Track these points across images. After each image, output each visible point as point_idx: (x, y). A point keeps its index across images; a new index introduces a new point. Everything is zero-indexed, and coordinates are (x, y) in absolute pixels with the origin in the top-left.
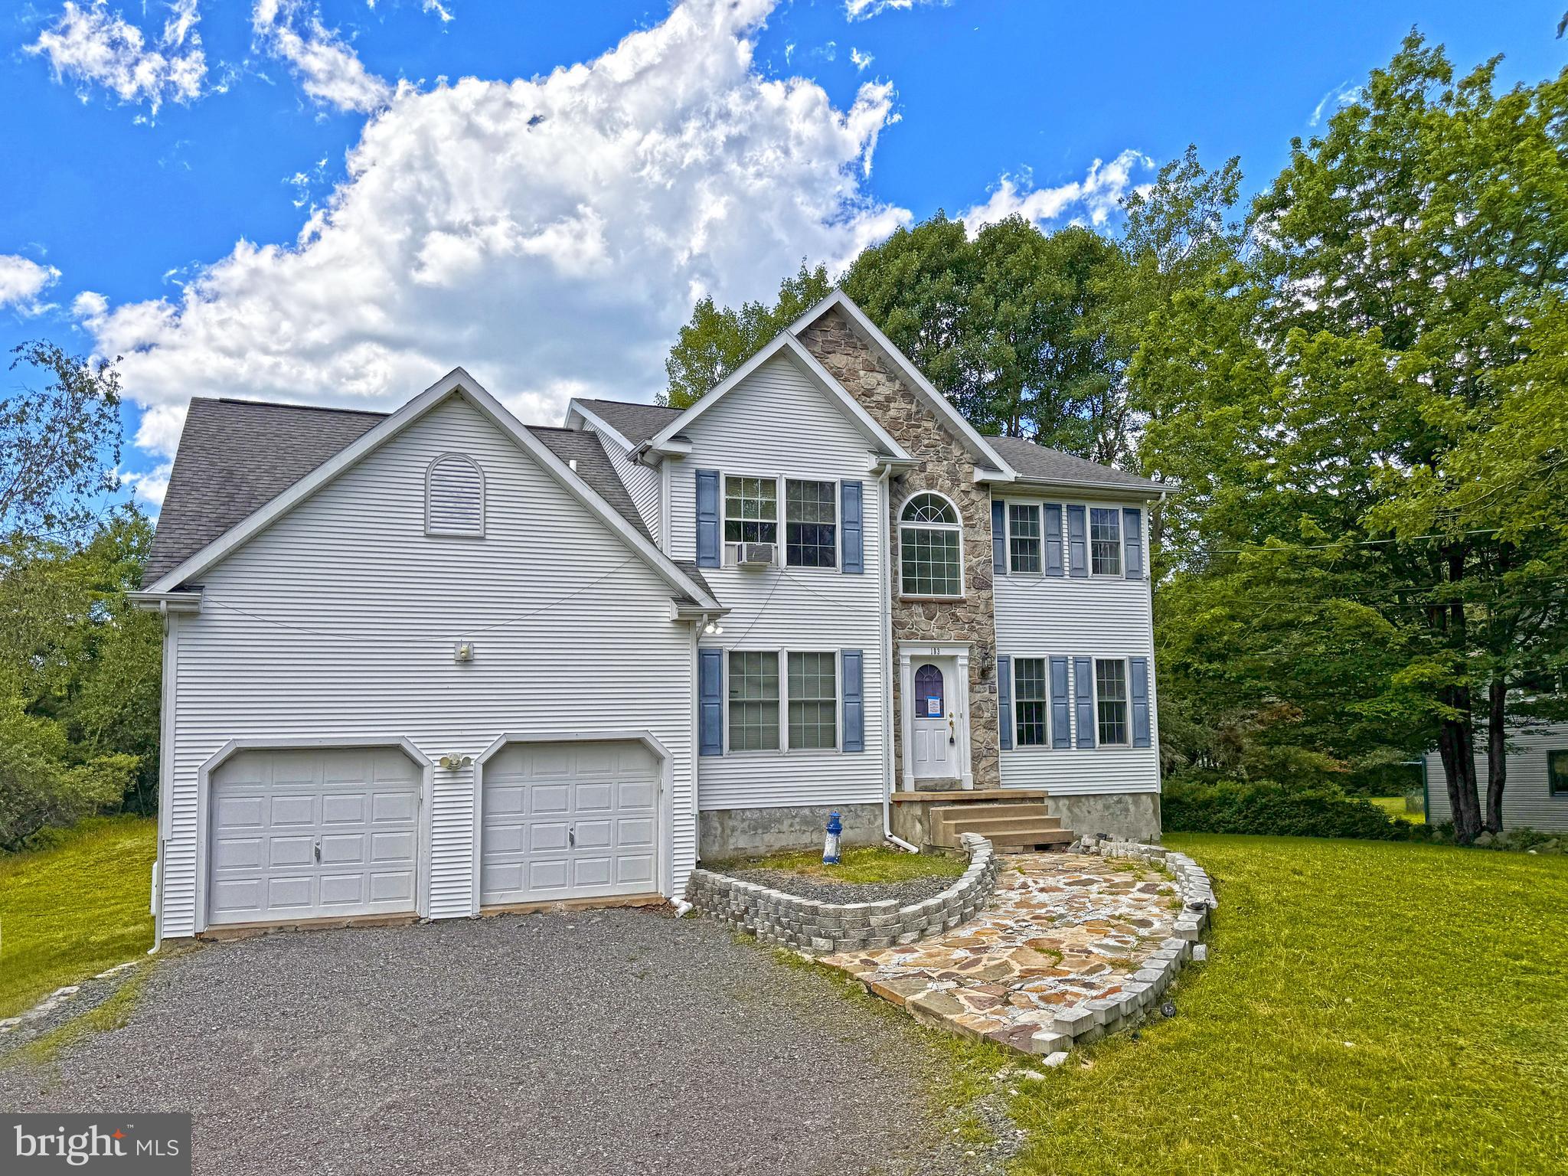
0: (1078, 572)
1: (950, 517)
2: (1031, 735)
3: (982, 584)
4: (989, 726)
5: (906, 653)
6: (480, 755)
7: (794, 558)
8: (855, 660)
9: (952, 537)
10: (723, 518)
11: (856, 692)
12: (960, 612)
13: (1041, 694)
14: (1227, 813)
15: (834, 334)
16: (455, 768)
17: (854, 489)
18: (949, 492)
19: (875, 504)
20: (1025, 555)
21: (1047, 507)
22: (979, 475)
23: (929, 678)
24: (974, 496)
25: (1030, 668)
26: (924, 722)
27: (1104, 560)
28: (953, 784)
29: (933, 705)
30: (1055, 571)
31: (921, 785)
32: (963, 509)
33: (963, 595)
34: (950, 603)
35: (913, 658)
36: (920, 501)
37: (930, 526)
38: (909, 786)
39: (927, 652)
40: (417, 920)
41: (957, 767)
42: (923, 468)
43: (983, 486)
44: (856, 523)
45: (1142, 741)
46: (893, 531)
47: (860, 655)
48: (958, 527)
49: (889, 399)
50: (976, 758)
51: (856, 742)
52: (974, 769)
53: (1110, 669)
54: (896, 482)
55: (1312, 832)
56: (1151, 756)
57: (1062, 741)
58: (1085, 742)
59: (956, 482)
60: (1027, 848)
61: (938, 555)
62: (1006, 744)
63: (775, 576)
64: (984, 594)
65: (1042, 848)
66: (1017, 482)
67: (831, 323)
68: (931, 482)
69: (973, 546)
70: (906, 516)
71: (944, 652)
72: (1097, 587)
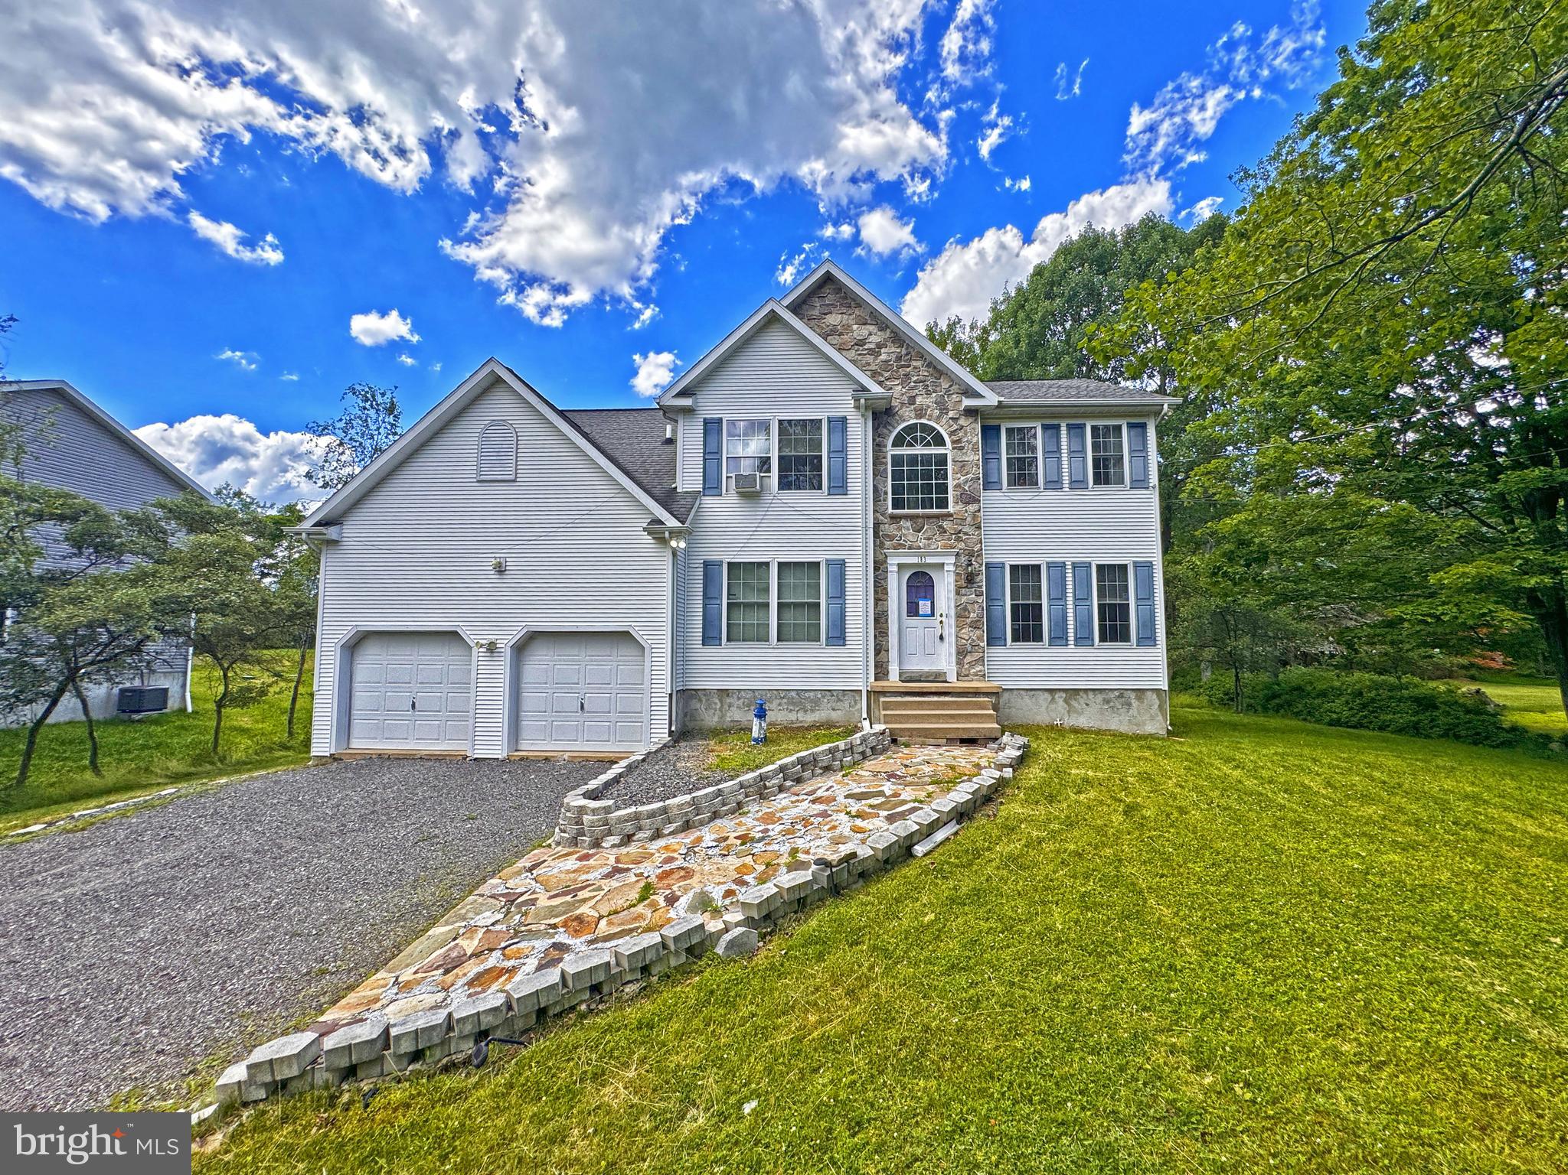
0: (1078, 484)
1: (939, 441)
2: (1027, 633)
3: (969, 499)
4: (975, 625)
5: (893, 562)
7: (785, 484)
8: (839, 567)
9: (942, 460)
10: (724, 456)
11: (839, 593)
12: (946, 525)
13: (1038, 597)
15: (831, 298)
17: (840, 424)
18: (938, 419)
19: (859, 434)
21: (1045, 427)
22: (967, 402)
23: (921, 584)
24: (962, 421)
25: (1026, 573)
26: (914, 621)
27: (1105, 472)
28: (939, 677)
29: (924, 606)
30: (1054, 485)
31: (906, 677)
32: (951, 434)
33: (951, 509)
34: (937, 517)
35: (901, 566)
36: (910, 429)
37: (918, 450)
39: (915, 560)
40: (465, 758)
42: (912, 400)
43: (971, 412)
44: (841, 452)
45: (1147, 639)
46: (880, 456)
47: (842, 564)
48: (947, 449)
49: (879, 346)
50: (961, 653)
51: (838, 637)
52: (959, 663)
53: (1112, 574)
56: (1158, 656)
57: (1059, 639)
58: (1084, 640)
59: (944, 409)
61: (927, 475)
62: (998, 640)
63: (768, 499)
64: (972, 508)
65: (970, 742)
66: (1000, 405)
67: (827, 290)
68: (920, 413)
69: (962, 466)
70: (899, 442)
71: (929, 560)
72: (1099, 497)
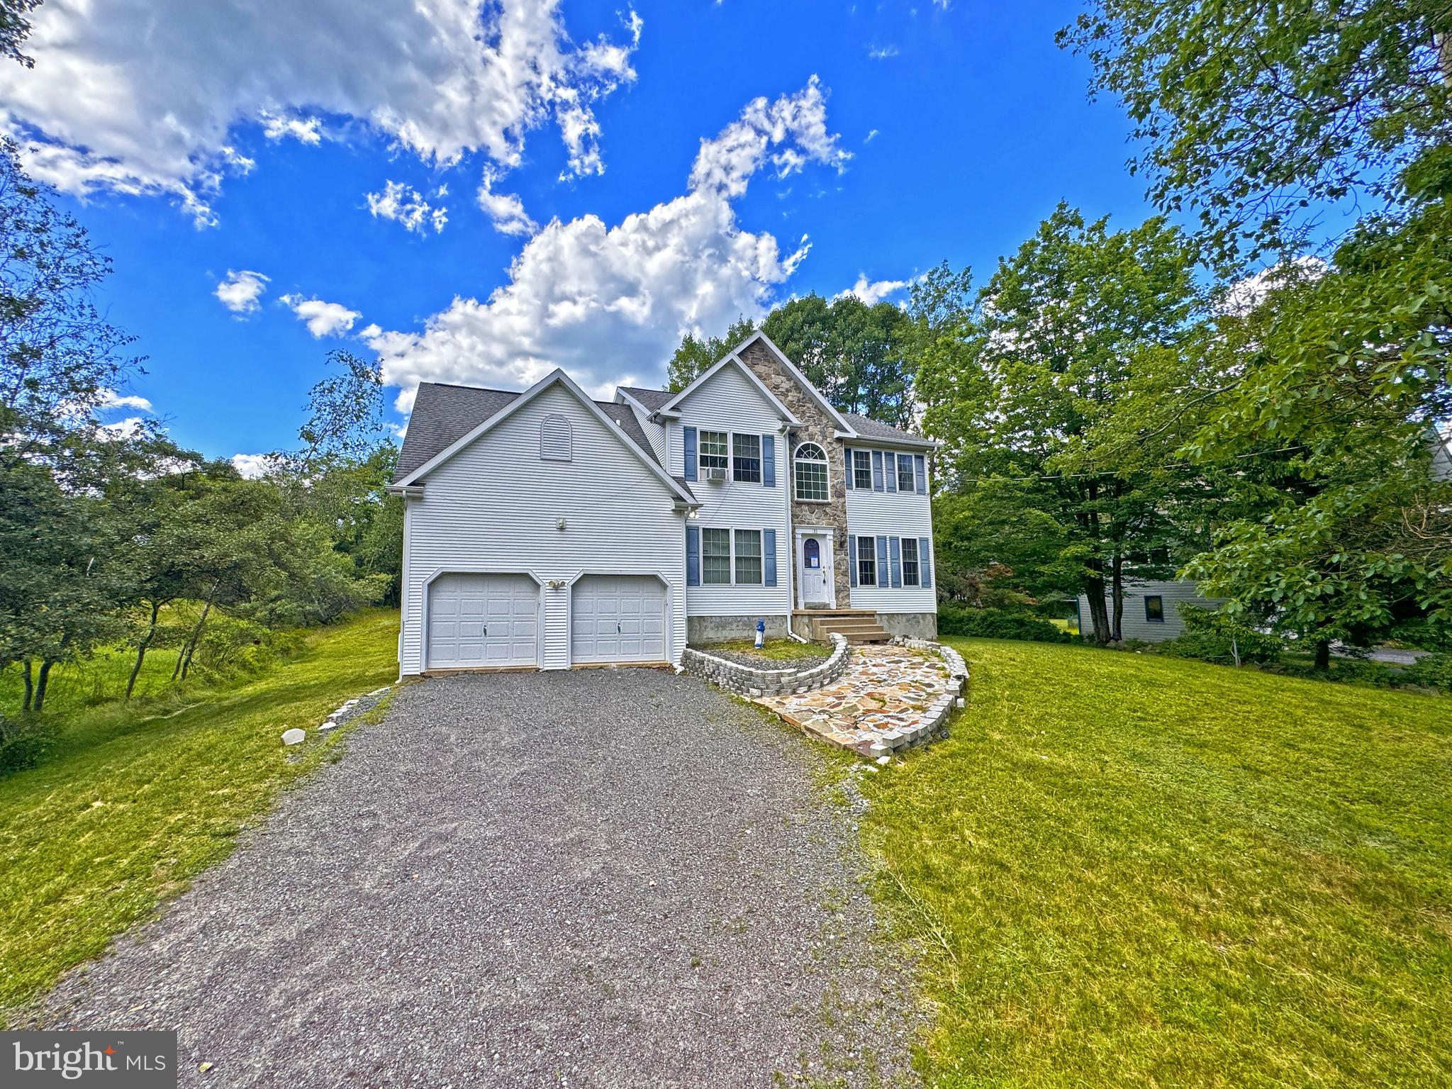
0: (891, 489)
1: (822, 456)
2: (868, 579)
3: (840, 494)
4: (844, 574)
5: (798, 531)
6: (570, 579)
7: (738, 477)
8: (771, 534)
9: (824, 468)
10: (699, 454)
11: (772, 553)
12: (828, 510)
13: (873, 557)
14: (971, 625)
15: (758, 354)
16: (557, 587)
17: (770, 440)
18: (821, 443)
19: (781, 447)
20: (863, 480)
21: (874, 453)
22: (837, 434)
23: (812, 547)
24: (835, 445)
25: (866, 542)
26: (809, 571)
27: (905, 483)
28: (825, 606)
29: (814, 561)
30: (879, 488)
31: (808, 606)
32: (829, 452)
33: (830, 500)
34: (823, 504)
35: (803, 535)
36: (806, 447)
37: (811, 461)
38: (801, 607)
39: (811, 532)
40: (538, 670)
41: (827, 597)
42: (807, 429)
43: (839, 440)
44: (771, 459)
45: (927, 584)
46: (791, 463)
47: (774, 532)
48: (826, 462)
49: (788, 391)
50: (838, 591)
51: (772, 581)
52: (837, 598)
53: (909, 544)
54: (793, 436)
55: (1018, 637)
56: (932, 593)
57: (884, 584)
58: (896, 584)
59: (825, 437)
60: (865, 642)
61: (816, 477)
62: (854, 584)
63: (727, 487)
64: (841, 500)
65: (874, 642)
66: (858, 438)
67: (756, 348)
68: (811, 437)
69: (835, 472)
70: (799, 455)
71: (819, 532)
72: (901, 497)
